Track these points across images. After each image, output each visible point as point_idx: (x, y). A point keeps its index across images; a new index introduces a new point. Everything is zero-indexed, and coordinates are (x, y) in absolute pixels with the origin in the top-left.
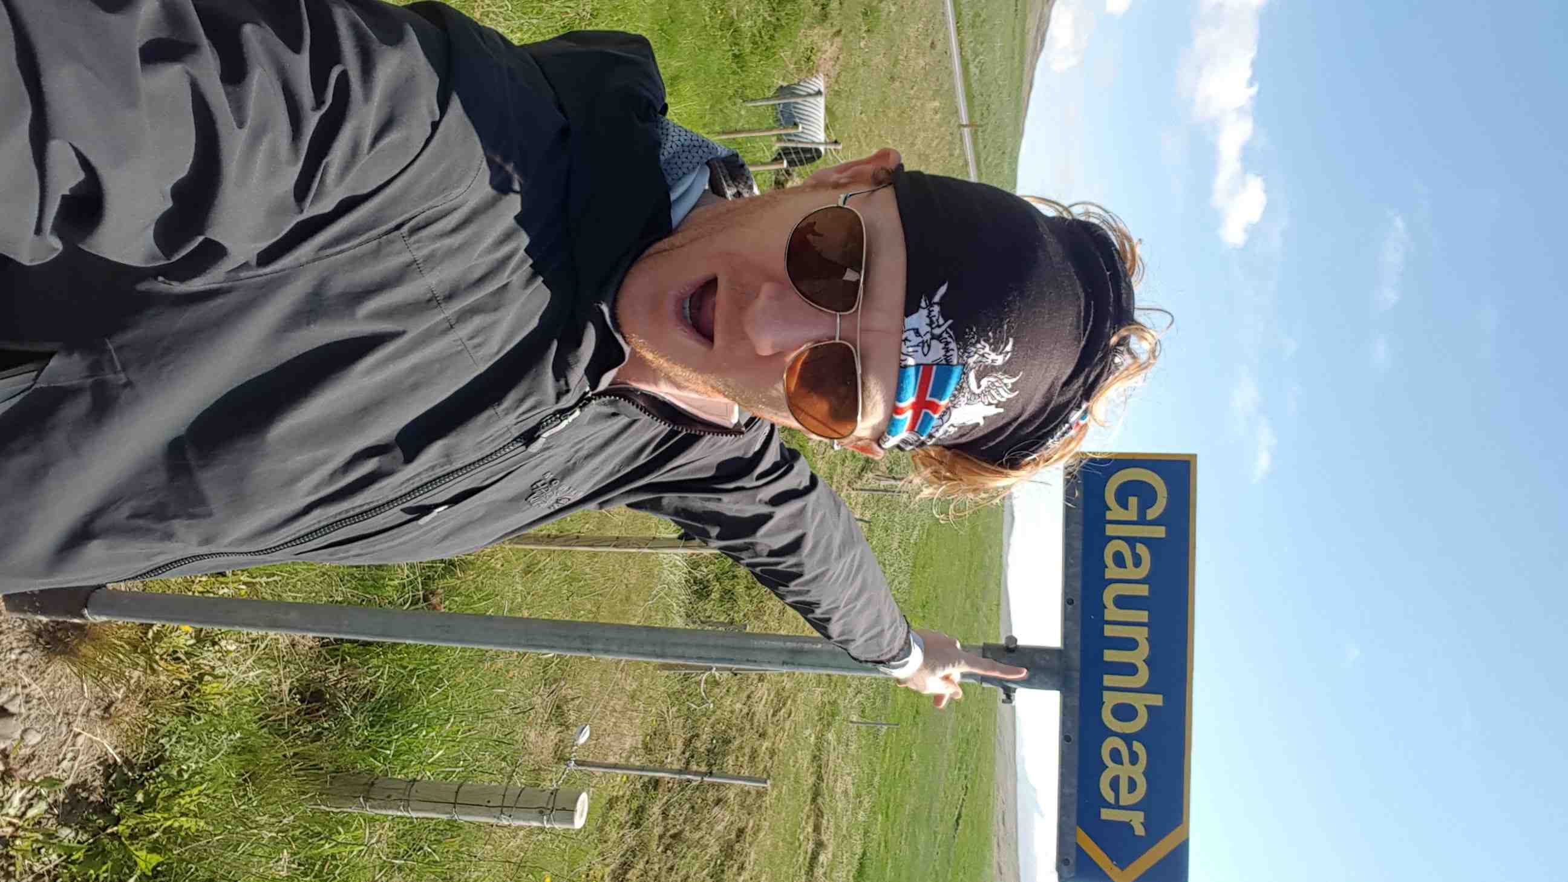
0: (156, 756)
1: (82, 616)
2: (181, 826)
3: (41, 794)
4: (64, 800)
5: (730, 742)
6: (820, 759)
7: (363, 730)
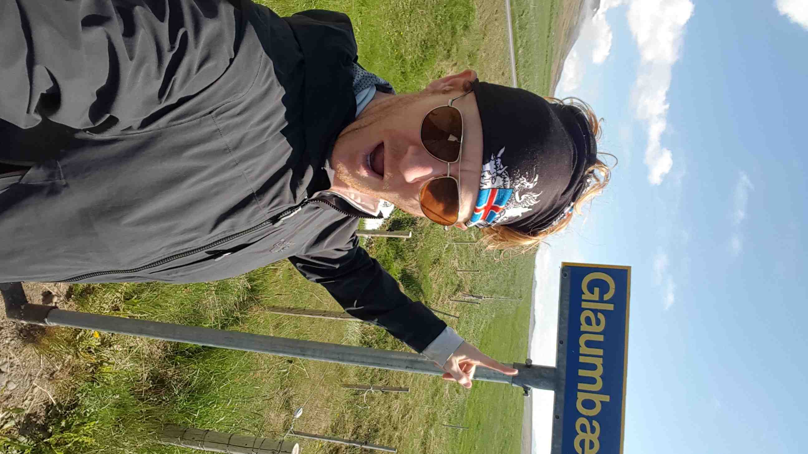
0: (74, 403)
1: (44, 322)
2: (83, 441)
3: (12, 417)
4: (24, 421)
5: (378, 431)
6: (426, 444)
7: (183, 403)
